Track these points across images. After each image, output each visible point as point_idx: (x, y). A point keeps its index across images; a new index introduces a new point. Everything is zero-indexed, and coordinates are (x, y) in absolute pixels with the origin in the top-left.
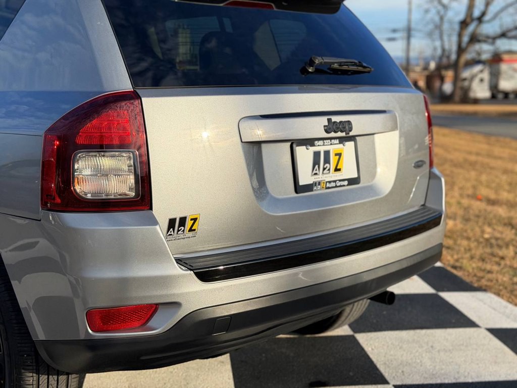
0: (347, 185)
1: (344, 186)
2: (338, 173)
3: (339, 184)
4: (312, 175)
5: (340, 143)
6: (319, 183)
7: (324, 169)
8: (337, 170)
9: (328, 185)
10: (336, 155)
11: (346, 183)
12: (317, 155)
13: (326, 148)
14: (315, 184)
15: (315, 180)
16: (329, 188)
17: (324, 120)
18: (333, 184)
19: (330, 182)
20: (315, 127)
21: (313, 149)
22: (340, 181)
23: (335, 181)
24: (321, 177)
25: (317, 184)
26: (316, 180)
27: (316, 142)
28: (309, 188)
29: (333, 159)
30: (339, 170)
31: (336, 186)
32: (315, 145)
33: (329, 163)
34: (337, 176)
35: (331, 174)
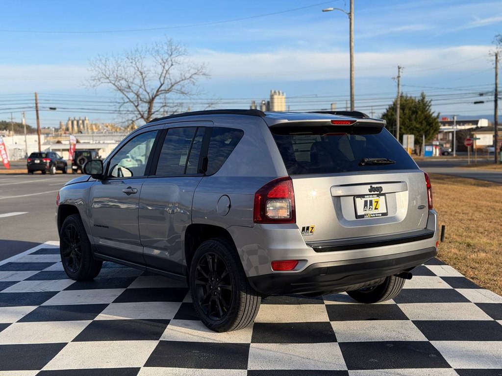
2: (376, 210)
4: (364, 211)
5: (377, 196)
6: (367, 215)
7: (370, 208)
8: (376, 209)
10: (375, 202)
11: (380, 215)
12: (366, 202)
13: (371, 199)
15: (365, 213)
16: (372, 217)
17: (369, 187)
18: (374, 215)
19: (372, 214)
20: (365, 190)
21: (364, 199)
22: (377, 214)
23: (375, 214)
24: (368, 212)
27: (365, 196)
28: (362, 216)
29: (374, 204)
30: (377, 209)
31: (376, 216)
32: (364, 198)
33: (372, 206)
34: (376, 212)
35: (373, 211)
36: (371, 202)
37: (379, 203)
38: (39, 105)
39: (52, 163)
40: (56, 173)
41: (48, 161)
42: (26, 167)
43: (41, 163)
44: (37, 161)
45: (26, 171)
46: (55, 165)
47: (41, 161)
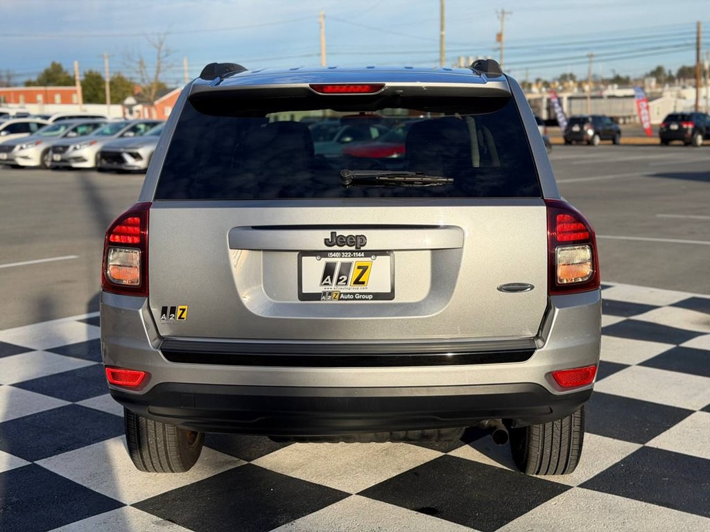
0: (371, 300)
1: (368, 299)
2: (359, 286)
3: (359, 296)
4: (321, 285)
5: (366, 256)
6: (330, 294)
7: (339, 280)
8: (357, 282)
9: (342, 296)
11: (370, 297)
12: (330, 266)
13: (345, 260)
14: (324, 294)
15: (324, 290)
16: (342, 299)
17: (327, 234)
18: (352, 297)
19: (346, 294)
21: (324, 260)
22: (360, 294)
23: (354, 294)
24: (333, 287)
25: (327, 294)
26: (327, 290)
27: (330, 254)
28: (316, 297)
29: (354, 272)
30: (363, 283)
31: (354, 299)
32: (326, 257)
33: (347, 275)
34: (358, 289)
35: (349, 286)
36: (346, 268)
37: (372, 270)
38: (702, 41)
39: (697, 129)
40: (702, 145)
41: (690, 126)
42: (657, 134)
43: (681, 129)
44: (674, 127)
45: (658, 141)
46: (701, 132)
47: (680, 127)
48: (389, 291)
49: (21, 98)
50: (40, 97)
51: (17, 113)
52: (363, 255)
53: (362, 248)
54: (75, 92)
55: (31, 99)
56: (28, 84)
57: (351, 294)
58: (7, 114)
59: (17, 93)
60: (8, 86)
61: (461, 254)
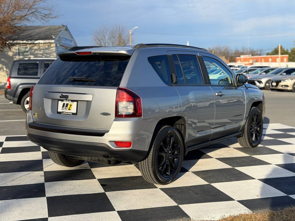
2: (69, 110)
3: (69, 114)
4: (62, 109)
5: (72, 102)
7: (65, 108)
8: (69, 109)
9: (66, 113)
10: (70, 105)
11: (71, 114)
12: (64, 104)
14: (62, 112)
16: (66, 114)
17: (60, 94)
18: (67, 113)
22: (70, 113)
24: (64, 111)
27: (64, 101)
28: (60, 113)
30: (70, 110)
32: (63, 101)
33: (67, 107)
34: (69, 111)
35: (67, 110)
36: (67, 104)
37: (73, 106)
48: (75, 112)
49: (263, 60)
50: (270, 60)
51: (238, 66)
52: (71, 101)
53: (67, 99)
54: (278, 57)
55: (266, 60)
56: (268, 54)
57: (68, 113)
58: (234, 66)
59: (261, 58)
60: (260, 55)
61: (91, 102)
